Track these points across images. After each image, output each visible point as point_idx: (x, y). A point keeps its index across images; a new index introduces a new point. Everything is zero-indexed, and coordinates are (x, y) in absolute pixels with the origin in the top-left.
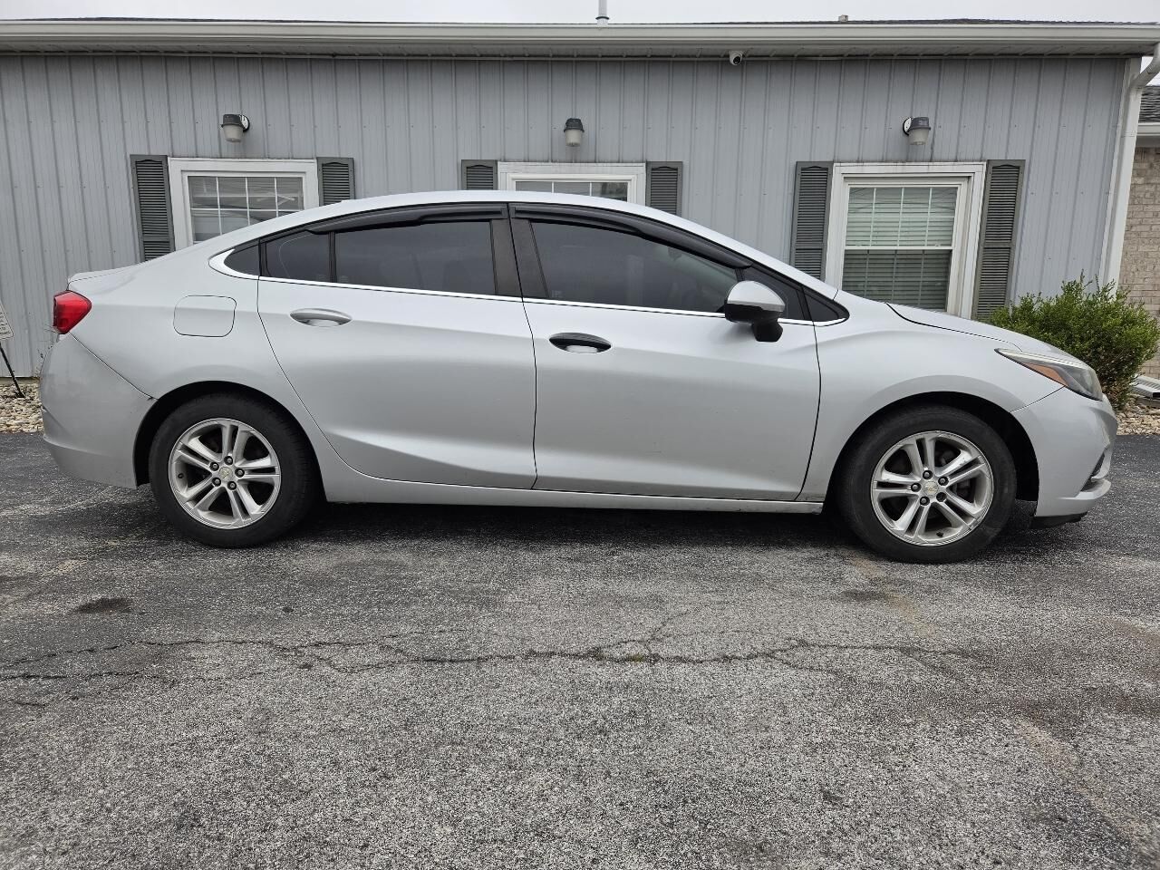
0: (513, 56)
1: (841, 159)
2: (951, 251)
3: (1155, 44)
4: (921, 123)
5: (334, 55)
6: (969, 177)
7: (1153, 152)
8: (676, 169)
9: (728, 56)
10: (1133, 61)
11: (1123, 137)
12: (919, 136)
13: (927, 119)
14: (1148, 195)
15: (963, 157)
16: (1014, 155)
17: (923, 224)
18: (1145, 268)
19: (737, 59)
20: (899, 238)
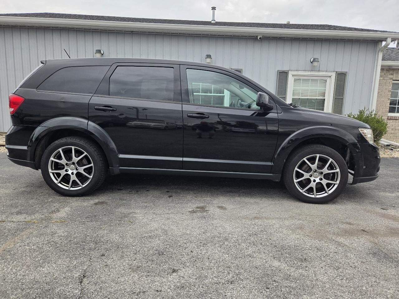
0: (189, 34)
1: (291, 70)
2: (325, 99)
3: (387, 38)
4: (316, 60)
5: (132, 32)
6: (330, 77)
7: (385, 69)
8: (240, 71)
9: (257, 37)
10: (380, 43)
11: (377, 66)
12: (315, 64)
13: (318, 59)
14: (384, 83)
15: (329, 70)
16: (344, 70)
17: (316, 90)
18: (383, 105)
19: (260, 38)
20: (309, 94)
